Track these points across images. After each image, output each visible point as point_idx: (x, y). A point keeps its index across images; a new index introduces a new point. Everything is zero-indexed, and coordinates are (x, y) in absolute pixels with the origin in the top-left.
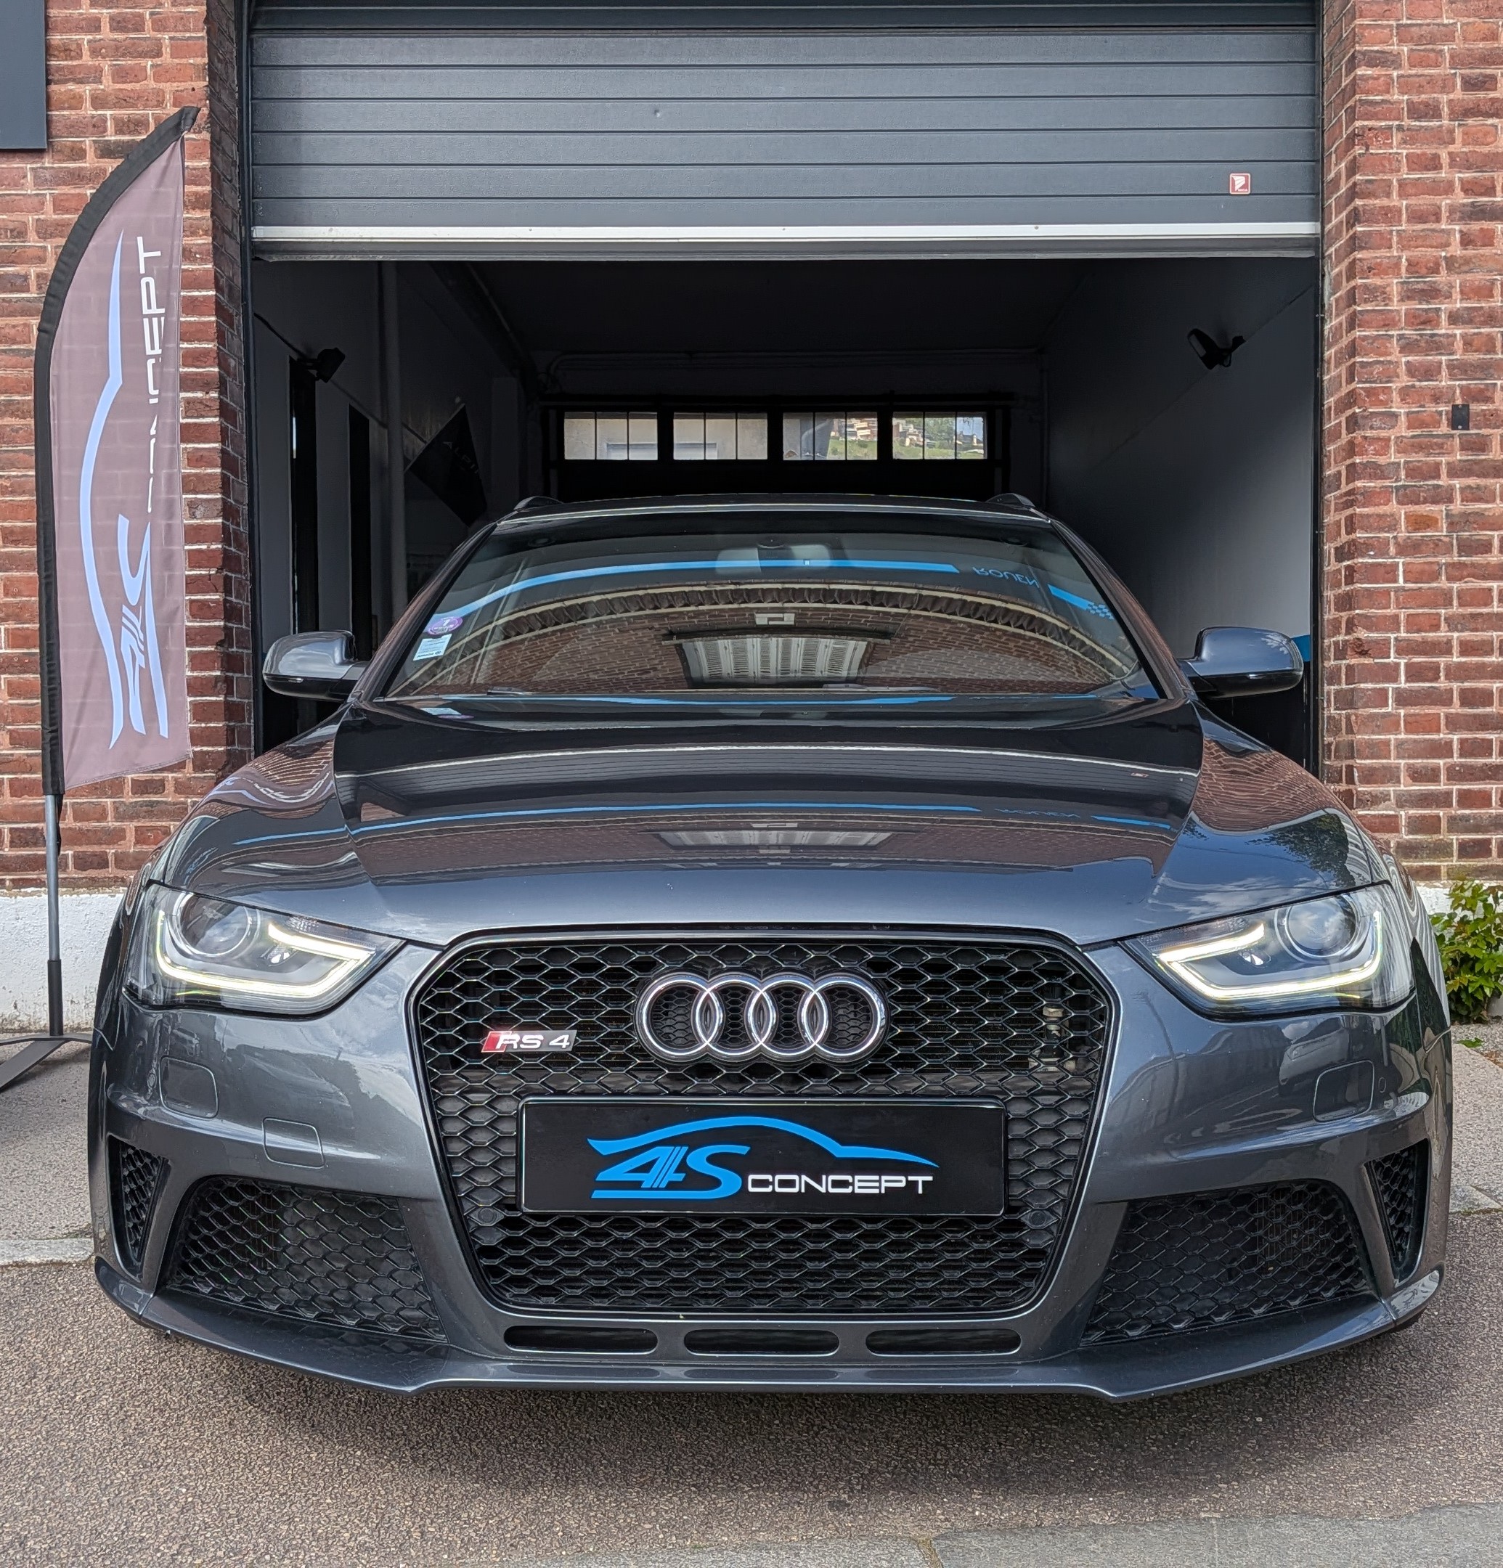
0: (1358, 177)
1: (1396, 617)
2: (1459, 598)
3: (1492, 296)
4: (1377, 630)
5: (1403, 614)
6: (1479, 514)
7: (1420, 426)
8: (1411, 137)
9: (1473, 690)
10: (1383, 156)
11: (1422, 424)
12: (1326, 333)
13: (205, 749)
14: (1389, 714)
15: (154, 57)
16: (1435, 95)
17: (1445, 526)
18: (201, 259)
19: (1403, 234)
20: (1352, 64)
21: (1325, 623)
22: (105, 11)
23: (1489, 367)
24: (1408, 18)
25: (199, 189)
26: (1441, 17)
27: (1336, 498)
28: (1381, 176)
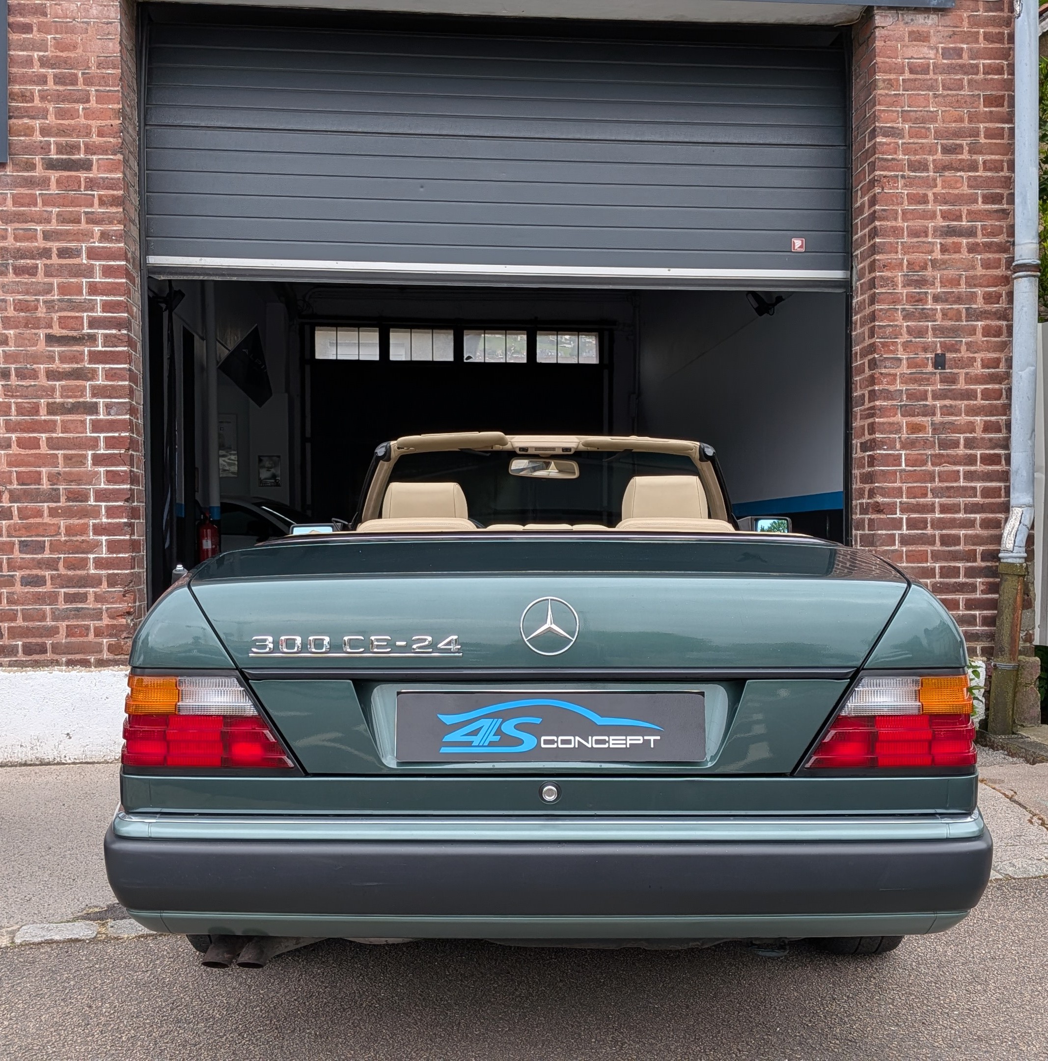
0: (877, 207)
1: (901, 488)
2: (939, 476)
3: (960, 285)
4: (889, 497)
5: (904, 486)
6: (951, 423)
7: (915, 367)
8: (910, 182)
9: (948, 535)
10: (893, 195)
11: (917, 366)
12: (854, 305)
13: (116, 571)
14: (896, 550)
15: (84, 103)
16: (925, 156)
17: (930, 431)
18: (116, 240)
19: (905, 245)
20: (873, 134)
21: (853, 491)
22: (50, 71)
23: (958, 330)
24: (908, 107)
25: (115, 192)
26: (929, 106)
27: (861, 411)
28: (891, 207)
